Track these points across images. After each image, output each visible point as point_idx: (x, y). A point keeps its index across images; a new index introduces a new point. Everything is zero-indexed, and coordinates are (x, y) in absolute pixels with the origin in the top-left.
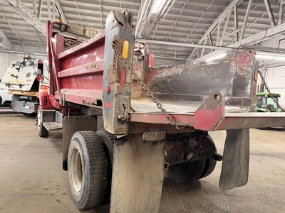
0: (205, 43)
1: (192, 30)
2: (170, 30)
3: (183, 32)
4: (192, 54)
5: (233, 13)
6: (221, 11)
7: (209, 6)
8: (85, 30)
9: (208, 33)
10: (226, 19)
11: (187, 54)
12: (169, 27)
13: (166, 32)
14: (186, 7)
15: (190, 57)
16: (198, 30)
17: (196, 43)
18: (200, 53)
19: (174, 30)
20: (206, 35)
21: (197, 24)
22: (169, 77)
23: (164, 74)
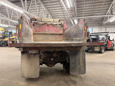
0: (109, 14)
1: (101, 9)
2: (91, 11)
3: (97, 10)
4: (104, 19)
8: (41, 19)
9: (110, 9)
11: (102, 19)
12: (90, 10)
13: (90, 12)
15: (104, 21)
16: (105, 8)
17: (105, 14)
18: (107, 18)
19: (92, 11)
20: (109, 10)
21: (102, 6)
22: (67, 32)
23: (67, 31)
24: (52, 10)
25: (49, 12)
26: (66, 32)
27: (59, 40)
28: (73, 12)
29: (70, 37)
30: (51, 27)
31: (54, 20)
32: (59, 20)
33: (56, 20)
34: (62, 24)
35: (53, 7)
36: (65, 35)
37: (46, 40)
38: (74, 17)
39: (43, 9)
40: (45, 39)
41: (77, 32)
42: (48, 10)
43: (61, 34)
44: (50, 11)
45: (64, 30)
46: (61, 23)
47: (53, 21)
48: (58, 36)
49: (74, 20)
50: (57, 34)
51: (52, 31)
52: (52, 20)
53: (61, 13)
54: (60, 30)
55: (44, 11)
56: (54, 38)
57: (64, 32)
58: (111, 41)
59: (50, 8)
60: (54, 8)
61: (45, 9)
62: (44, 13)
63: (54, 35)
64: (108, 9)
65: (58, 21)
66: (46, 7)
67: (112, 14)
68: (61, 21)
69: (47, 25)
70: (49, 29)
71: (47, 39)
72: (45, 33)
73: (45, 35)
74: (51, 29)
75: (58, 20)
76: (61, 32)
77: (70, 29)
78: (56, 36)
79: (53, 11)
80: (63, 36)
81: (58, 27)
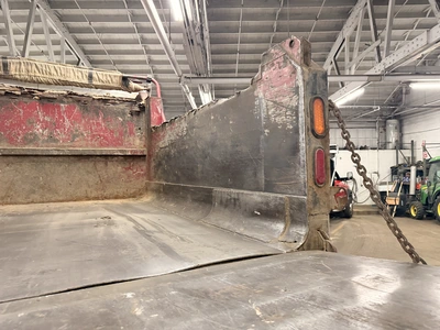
5: (366, 16)
6: (346, 14)
7: (321, 9)
8: (5, 65)
9: (330, 57)
10: (356, 29)
14: (282, 16)
20: (328, 61)
22: (172, 144)
23: (167, 138)
24: (96, 42)
25: (85, 52)
26: (161, 144)
27: (121, 191)
28: (197, 49)
29: (191, 179)
30: (69, 112)
31: (90, 77)
32: (124, 79)
33: (101, 75)
34: (139, 98)
35: (100, 30)
36: (160, 164)
37: (36, 197)
38: (199, 76)
39: (52, 32)
40: (27, 187)
41: (245, 149)
42: (79, 42)
43: (134, 157)
44: (89, 47)
45: (152, 134)
46: (133, 96)
47: (86, 81)
48: (115, 169)
49: (201, 93)
50: (106, 157)
51: (79, 135)
52: (77, 75)
53: (143, 62)
54: (131, 133)
55: (56, 43)
56: (92, 179)
57: (150, 147)
58: (342, 179)
59: (88, 30)
60: (105, 36)
61: (59, 35)
62: (57, 53)
63: (89, 165)
64: (324, 60)
65: (116, 82)
66: (68, 28)
67: (339, 74)
68: (133, 85)
69: (41, 98)
70: (58, 125)
71: (42, 187)
72: (30, 148)
73: (26, 166)
74: (67, 123)
75: (115, 76)
76: (136, 144)
77: (191, 127)
78: (100, 165)
79: (101, 47)
80: (149, 169)
81: (118, 114)
